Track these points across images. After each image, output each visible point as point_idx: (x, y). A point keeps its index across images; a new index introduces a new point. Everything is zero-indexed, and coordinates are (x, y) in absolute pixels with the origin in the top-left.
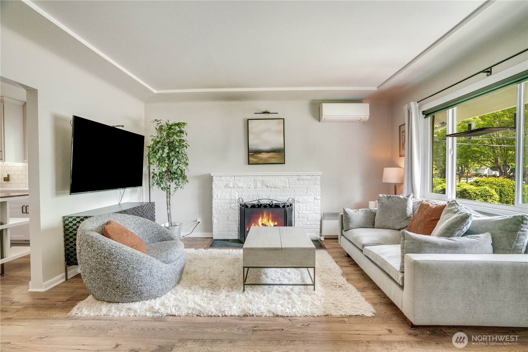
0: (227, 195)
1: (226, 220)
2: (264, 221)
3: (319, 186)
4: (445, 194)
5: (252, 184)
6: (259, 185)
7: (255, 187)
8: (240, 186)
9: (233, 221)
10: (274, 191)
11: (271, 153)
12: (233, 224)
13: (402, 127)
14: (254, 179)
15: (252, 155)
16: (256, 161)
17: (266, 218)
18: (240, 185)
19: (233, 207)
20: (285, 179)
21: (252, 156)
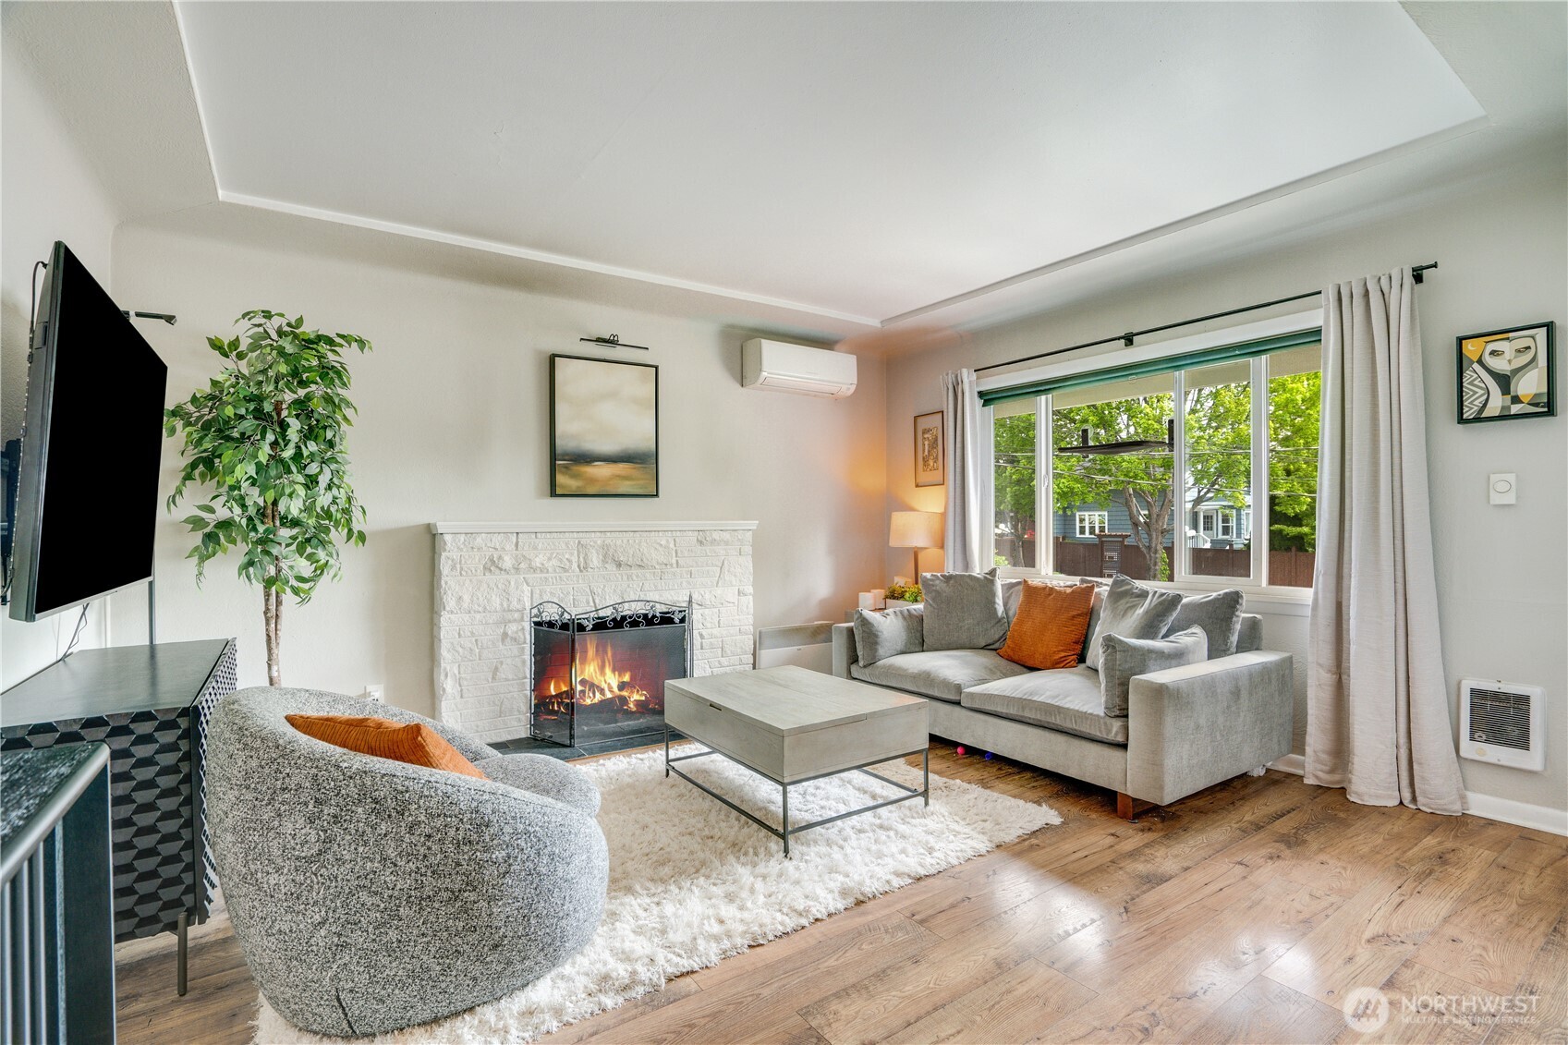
0: (494, 597)
1: (490, 680)
2: (587, 671)
3: (750, 559)
4: (1034, 567)
5: (574, 559)
6: (595, 560)
7: (584, 568)
8: (538, 565)
9: (513, 680)
10: (637, 576)
11: (621, 465)
12: (511, 689)
13: (919, 420)
14: (579, 542)
15: (566, 467)
16: (578, 487)
17: (593, 660)
18: (537, 562)
19: (514, 635)
20: (668, 541)
21: (564, 470)
